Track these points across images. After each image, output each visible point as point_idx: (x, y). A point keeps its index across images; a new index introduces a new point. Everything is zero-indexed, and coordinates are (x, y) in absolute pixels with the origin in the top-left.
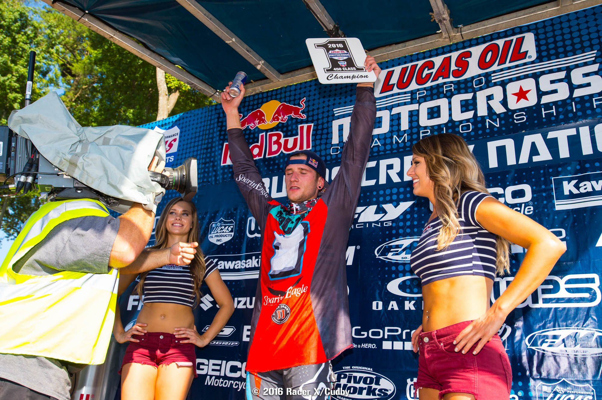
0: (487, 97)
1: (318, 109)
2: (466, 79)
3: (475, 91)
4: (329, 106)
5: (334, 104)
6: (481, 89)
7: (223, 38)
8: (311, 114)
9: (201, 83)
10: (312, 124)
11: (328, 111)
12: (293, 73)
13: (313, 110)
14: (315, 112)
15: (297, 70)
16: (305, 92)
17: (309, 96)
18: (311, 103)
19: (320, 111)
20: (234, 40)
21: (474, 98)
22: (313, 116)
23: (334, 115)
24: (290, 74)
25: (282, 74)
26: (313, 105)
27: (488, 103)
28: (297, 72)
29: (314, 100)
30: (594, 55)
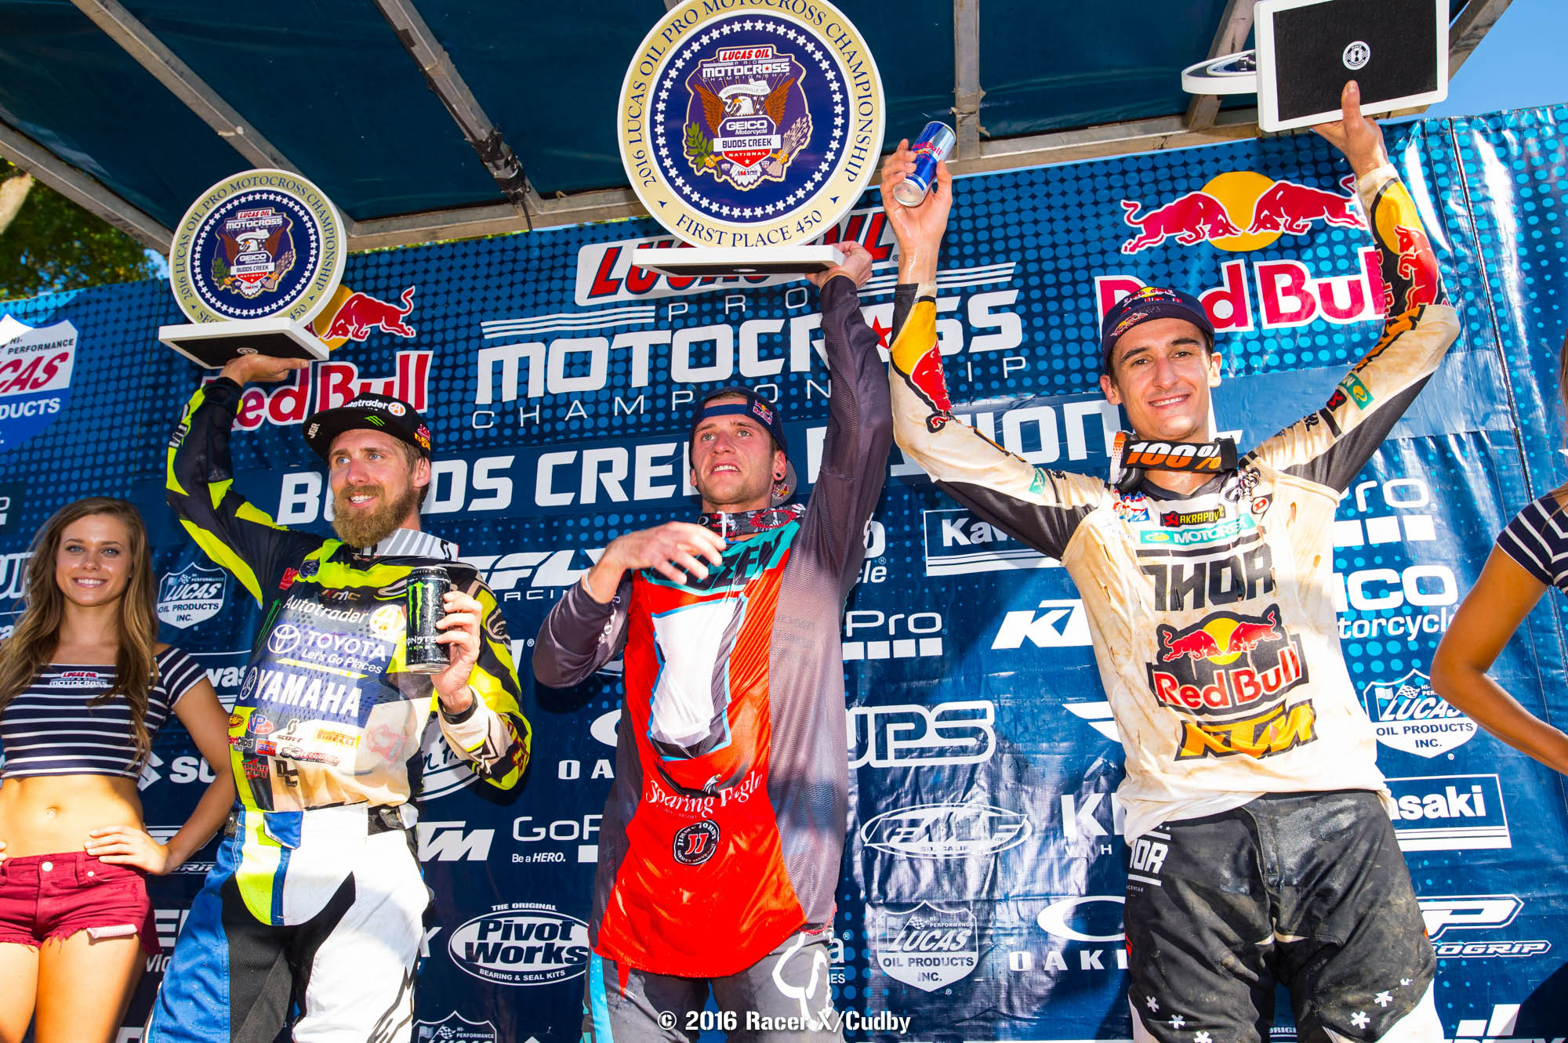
0: (811, 331)
1: (445, 317)
2: (770, 288)
3: (787, 317)
4: (470, 313)
5: (483, 311)
6: (800, 313)
7: (212, 124)
8: (427, 327)
10: (431, 353)
11: (469, 326)
12: (385, 222)
13: (433, 319)
14: (438, 325)
15: (397, 215)
16: (413, 273)
17: (424, 283)
18: (428, 301)
19: (451, 323)
20: (240, 130)
21: (786, 331)
22: (432, 332)
23: (481, 336)
24: (378, 225)
25: (358, 220)
26: (434, 306)
27: (811, 345)
28: (395, 222)
29: (435, 294)
30: (1011, 271)
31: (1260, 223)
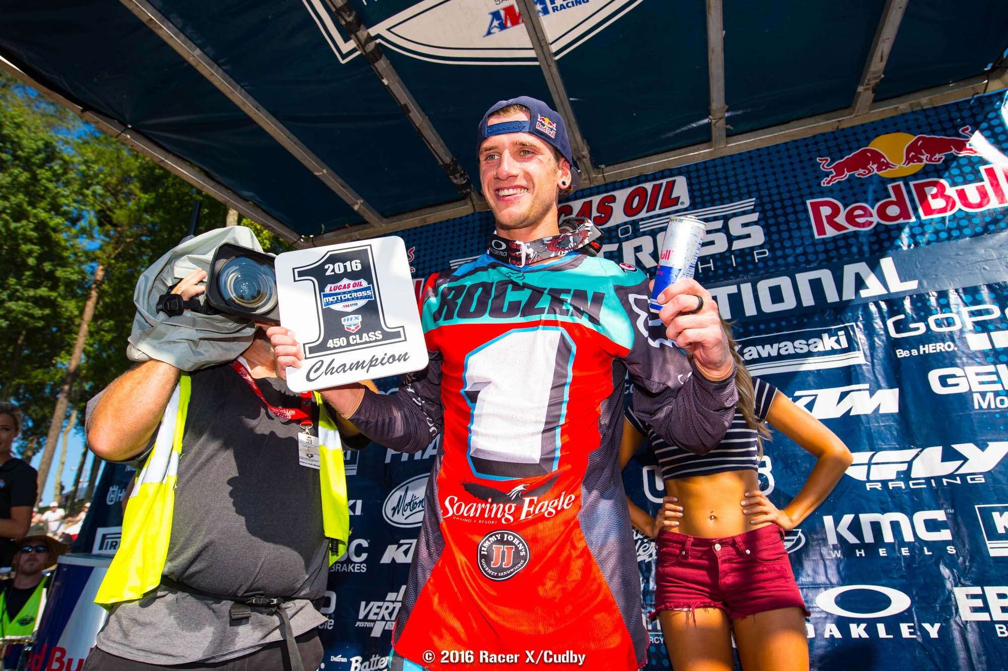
0: (635, 248)
1: (431, 260)
2: (610, 228)
3: (620, 242)
4: (444, 257)
5: (450, 255)
6: (627, 239)
7: (311, 169)
8: (421, 266)
9: (280, 225)
10: (423, 280)
11: (443, 264)
12: (399, 217)
13: (424, 262)
14: (427, 265)
15: (405, 213)
16: (414, 240)
17: (420, 245)
18: (421, 254)
19: (434, 263)
20: (325, 171)
21: (620, 249)
22: (424, 269)
23: (450, 267)
24: (395, 218)
25: (386, 217)
26: (425, 256)
27: (636, 256)
28: (405, 216)
29: (425, 249)
30: (753, 203)
31: (909, 160)
